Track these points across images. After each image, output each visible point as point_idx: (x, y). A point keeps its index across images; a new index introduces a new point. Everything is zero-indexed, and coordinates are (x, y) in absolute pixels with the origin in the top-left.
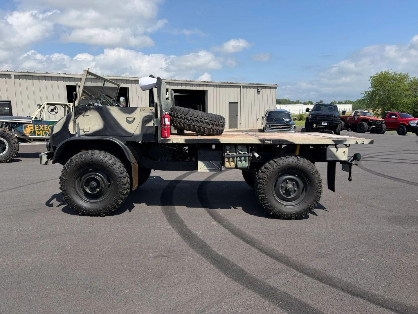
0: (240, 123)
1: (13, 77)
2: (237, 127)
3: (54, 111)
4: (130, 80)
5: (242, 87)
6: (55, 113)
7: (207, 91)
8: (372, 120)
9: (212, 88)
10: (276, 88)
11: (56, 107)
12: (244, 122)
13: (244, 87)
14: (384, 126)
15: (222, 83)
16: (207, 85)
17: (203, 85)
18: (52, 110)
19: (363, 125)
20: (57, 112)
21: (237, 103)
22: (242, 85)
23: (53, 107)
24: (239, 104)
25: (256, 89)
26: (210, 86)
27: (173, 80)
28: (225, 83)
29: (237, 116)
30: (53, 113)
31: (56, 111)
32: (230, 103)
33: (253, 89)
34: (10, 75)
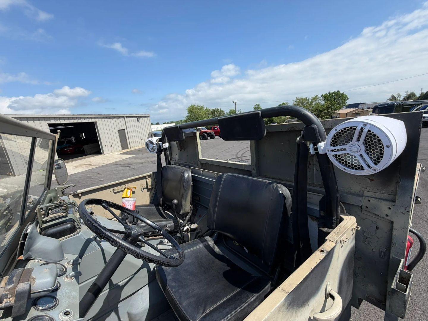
0: (130, 145)
2: (128, 148)
5: (125, 117)
7: (96, 122)
8: (209, 132)
9: (100, 119)
10: (149, 117)
12: (132, 142)
13: (127, 117)
14: (214, 134)
15: (108, 115)
16: (95, 118)
17: (91, 118)
19: (204, 135)
21: (124, 130)
22: (125, 116)
24: (126, 130)
25: (136, 119)
26: (98, 118)
27: (57, 115)
28: (110, 115)
29: (126, 139)
32: (118, 130)
33: (134, 119)
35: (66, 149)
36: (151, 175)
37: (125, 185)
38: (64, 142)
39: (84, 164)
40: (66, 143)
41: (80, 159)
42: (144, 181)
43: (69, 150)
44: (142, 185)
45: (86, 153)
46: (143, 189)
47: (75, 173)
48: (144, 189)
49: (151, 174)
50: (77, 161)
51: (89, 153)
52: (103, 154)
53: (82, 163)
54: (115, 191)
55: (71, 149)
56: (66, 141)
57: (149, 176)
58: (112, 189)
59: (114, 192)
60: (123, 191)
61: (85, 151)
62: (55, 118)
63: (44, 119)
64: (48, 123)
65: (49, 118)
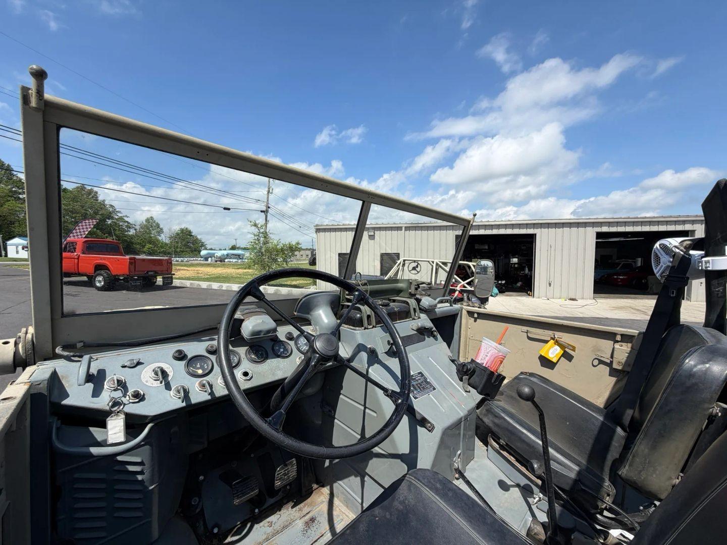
1: (403, 229)
3: (415, 270)
4: (546, 223)
6: (417, 272)
7: (694, 231)
11: (418, 264)
18: (414, 268)
20: (419, 271)
23: (414, 265)
30: (414, 272)
31: (418, 269)
34: (402, 227)
35: (615, 277)
36: (634, 336)
37: (553, 332)
38: (618, 264)
39: (632, 309)
40: (621, 267)
41: (631, 298)
42: (607, 345)
43: (620, 279)
44: (599, 350)
45: (649, 289)
46: (596, 363)
47: (607, 318)
48: (601, 362)
49: (636, 335)
50: (622, 300)
51: (655, 292)
52: (688, 299)
53: (628, 305)
54: (530, 335)
55: (625, 277)
56: (622, 264)
57: (626, 338)
58: (525, 328)
59: (528, 336)
60: (546, 342)
61: (650, 286)
62: (609, 224)
63: (594, 224)
64: (597, 231)
65: (601, 224)
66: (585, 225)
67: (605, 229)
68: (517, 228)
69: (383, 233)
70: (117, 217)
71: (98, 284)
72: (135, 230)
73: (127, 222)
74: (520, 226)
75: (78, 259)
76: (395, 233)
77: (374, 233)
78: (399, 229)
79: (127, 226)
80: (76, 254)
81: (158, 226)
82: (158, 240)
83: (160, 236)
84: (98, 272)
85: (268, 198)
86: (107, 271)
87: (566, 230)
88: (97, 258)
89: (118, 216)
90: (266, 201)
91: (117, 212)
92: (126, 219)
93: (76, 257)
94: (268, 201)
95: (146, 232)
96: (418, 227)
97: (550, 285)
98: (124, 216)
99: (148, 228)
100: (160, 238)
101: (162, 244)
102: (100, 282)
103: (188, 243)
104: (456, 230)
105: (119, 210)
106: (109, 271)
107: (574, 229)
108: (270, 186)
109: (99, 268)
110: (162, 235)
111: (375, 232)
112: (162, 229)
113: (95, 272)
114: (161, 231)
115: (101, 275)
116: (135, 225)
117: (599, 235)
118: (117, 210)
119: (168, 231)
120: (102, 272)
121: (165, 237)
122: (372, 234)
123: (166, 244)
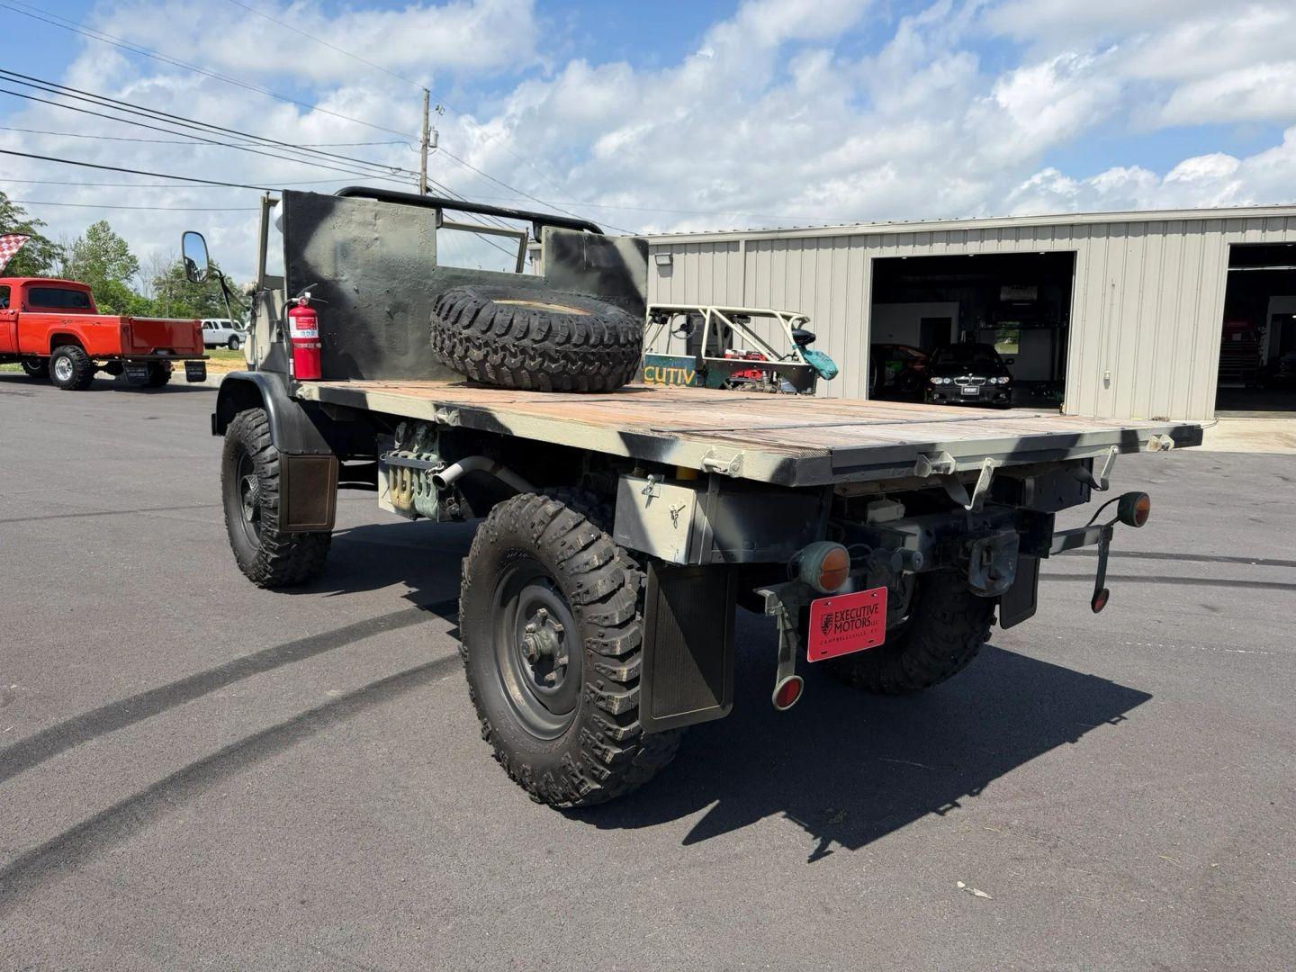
1: (742, 246)
3: (686, 329)
6: (687, 335)
18: (683, 327)
30: (682, 334)
34: (737, 242)
62: (1265, 222)
63: (1225, 224)
64: (1233, 241)
65: (1244, 223)
66: (1201, 225)
67: (1254, 236)
68: (1029, 238)
69: (692, 257)
70: (13, 226)
71: (61, 377)
72: (64, 261)
73: (42, 238)
74: (1035, 231)
75: (16, 321)
76: (721, 256)
77: (671, 260)
78: (730, 246)
79: (41, 252)
80: (11, 311)
81: (122, 249)
82: (125, 292)
83: (130, 280)
84: (60, 349)
85: (425, 161)
86: (77, 348)
87: (1155, 239)
88: (55, 321)
89: (16, 221)
90: (419, 169)
91: (12, 210)
92: (40, 231)
93: (13, 318)
94: (425, 170)
95: (92, 267)
96: (779, 239)
97: (1107, 382)
98: (31, 223)
99: (97, 258)
100: (129, 286)
101: (137, 302)
102: (63, 371)
103: (207, 298)
104: (873, 247)
105: (19, 205)
106: (81, 346)
107: (1175, 238)
108: (431, 124)
109: (62, 340)
110: (136, 278)
111: (675, 256)
112: (133, 259)
113: (53, 349)
114: (131, 266)
115: (66, 355)
116: (63, 249)
117: (1239, 254)
118: (13, 205)
119: (151, 265)
120: (68, 350)
121: (144, 282)
122: (666, 261)
123: (148, 304)
